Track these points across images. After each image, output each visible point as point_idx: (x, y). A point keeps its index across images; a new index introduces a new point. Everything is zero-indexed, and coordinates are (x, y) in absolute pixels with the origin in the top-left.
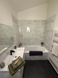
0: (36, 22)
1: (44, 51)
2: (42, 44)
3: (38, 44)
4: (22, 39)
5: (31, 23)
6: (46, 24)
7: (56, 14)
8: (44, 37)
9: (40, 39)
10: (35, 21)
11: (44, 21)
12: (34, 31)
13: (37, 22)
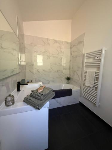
0: (57, 43)
1: (73, 88)
2: (68, 79)
3: (61, 80)
4: (32, 73)
5: (49, 43)
6: (71, 48)
7: (84, 33)
8: (70, 68)
9: (64, 71)
10: (56, 41)
11: (68, 43)
12: (53, 57)
13: (59, 43)
